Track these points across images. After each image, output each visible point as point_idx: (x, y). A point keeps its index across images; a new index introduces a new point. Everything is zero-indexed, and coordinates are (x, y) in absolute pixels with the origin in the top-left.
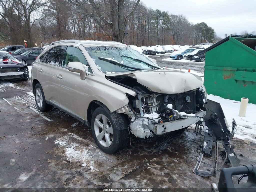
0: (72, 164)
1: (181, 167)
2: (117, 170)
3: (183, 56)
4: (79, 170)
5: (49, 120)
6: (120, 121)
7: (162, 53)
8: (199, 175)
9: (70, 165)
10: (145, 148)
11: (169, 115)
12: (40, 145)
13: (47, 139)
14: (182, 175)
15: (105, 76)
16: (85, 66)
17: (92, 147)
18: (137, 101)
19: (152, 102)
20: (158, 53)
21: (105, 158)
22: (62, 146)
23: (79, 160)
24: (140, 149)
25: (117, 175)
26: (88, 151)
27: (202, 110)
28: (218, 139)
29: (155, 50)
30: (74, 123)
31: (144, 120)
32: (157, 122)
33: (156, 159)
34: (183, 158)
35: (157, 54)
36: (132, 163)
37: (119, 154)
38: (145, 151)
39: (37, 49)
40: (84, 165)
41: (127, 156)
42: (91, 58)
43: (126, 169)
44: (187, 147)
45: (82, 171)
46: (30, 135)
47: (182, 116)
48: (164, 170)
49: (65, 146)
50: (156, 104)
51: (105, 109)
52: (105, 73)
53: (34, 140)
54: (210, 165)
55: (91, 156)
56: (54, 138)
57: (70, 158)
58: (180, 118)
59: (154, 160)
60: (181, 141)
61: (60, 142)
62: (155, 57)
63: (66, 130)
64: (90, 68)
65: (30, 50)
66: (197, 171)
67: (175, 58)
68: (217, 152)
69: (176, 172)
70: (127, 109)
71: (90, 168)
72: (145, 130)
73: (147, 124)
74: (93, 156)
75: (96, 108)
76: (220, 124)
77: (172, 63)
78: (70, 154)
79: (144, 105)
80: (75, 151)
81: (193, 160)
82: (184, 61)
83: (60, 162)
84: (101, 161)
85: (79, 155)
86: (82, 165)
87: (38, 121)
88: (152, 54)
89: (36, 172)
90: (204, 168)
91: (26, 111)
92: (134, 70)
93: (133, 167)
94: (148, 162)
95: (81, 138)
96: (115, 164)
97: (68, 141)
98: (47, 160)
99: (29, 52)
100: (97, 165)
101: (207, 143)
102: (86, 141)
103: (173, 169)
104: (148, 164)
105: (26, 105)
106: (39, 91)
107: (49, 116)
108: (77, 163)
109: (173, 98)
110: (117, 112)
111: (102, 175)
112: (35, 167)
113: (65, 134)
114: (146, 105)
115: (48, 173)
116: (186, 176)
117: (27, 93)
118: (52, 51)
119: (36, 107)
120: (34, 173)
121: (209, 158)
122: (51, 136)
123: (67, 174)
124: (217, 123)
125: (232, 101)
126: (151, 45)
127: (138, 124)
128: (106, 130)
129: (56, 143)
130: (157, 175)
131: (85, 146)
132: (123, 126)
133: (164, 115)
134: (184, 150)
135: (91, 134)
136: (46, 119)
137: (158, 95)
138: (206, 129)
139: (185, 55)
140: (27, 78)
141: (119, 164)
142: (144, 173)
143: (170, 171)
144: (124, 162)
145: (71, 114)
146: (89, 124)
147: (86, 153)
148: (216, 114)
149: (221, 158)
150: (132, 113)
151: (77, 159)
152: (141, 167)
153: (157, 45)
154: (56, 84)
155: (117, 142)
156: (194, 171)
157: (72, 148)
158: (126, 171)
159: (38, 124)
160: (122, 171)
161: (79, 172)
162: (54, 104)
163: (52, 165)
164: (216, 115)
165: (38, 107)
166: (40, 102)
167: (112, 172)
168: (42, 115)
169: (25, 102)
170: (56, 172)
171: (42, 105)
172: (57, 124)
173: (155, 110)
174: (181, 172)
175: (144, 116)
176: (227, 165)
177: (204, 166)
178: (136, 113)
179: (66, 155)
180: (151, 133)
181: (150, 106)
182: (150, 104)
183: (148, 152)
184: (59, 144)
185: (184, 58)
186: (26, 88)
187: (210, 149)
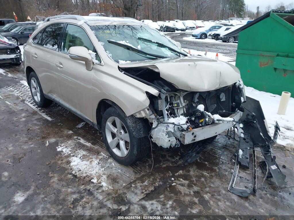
0: (80, 179)
1: (213, 183)
2: (136, 187)
3: (208, 35)
4: (88, 187)
5: (49, 119)
6: (138, 127)
7: (182, 30)
8: (236, 195)
9: (77, 181)
10: (167, 157)
11: (199, 119)
12: (39, 152)
13: (47, 144)
14: (215, 194)
15: (118, 66)
16: (91, 52)
17: (104, 156)
18: (159, 101)
19: (179, 101)
20: (177, 30)
21: (119, 170)
22: (66, 154)
23: (88, 174)
24: (161, 158)
25: (136, 194)
26: (98, 161)
27: (238, 111)
28: (255, 145)
29: (174, 26)
30: (80, 123)
31: (168, 126)
32: (185, 129)
33: (183, 172)
34: (215, 171)
35: (176, 32)
36: (153, 178)
37: (137, 165)
38: (168, 160)
39: (31, 24)
40: (95, 181)
41: (147, 168)
42: (99, 41)
43: (146, 186)
44: (218, 156)
45: (92, 188)
46: (26, 139)
47: (216, 120)
48: (192, 186)
49: (70, 154)
50: (184, 104)
51: (119, 111)
52: (118, 62)
53: (31, 146)
54: (248, 180)
55: (102, 168)
56: (56, 144)
57: (77, 170)
58: (213, 123)
59: (179, 174)
60: (211, 147)
61: (64, 149)
62: (175, 35)
63: (71, 132)
64: (98, 54)
65: (22, 25)
66: (233, 188)
67: (197, 36)
68: (256, 163)
69: (207, 189)
70: (148, 112)
71: (102, 185)
72: (170, 139)
73: (173, 131)
74: (105, 167)
75: (108, 108)
76: (259, 126)
77: (195, 44)
78: (76, 165)
79: (168, 106)
80: (83, 161)
81: (227, 173)
82: (209, 40)
83: (65, 176)
84: (115, 175)
85: (88, 167)
86: (91, 180)
87: (35, 120)
88: (171, 31)
89: (34, 190)
90: (241, 184)
91: (20, 107)
92: (155, 58)
93: (155, 183)
94: (172, 177)
95: (90, 144)
96: (132, 179)
97: (74, 148)
98: (48, 174)
99: (21, 27)
100: (110, 181)
101: (243, 151)
102: (96, 147)
103: (203, 186)
104: (173, 179)
105: (20, 98)
106: (34, 82)
107: (50, 114)
108: (86, 178)
109: (204, 96)
110: (135, 116)
111: (117, 195)
112: (34, 184)
113: (69, 137)
114: (170, 106)
115: (50, 191)
116: (220, 195)
117: (21, 81)
118: (49, 29)
119: (32, 102)
120: (33, 192)
121: (246, 170)
122: (53, 140)
123: (74, 193)
124: (255, 125)
125: (269, 94)
126: (170, 19)
127: (162, 131)
128: (121, 136)
129: (59, 150)
130: (185, 194)
131: (95, 154)
132: (142, 133)
133: (193, 119)
134: (215, 159)
135: (102, 138)
136: (45, 118)
137: (186, 93)
138: (241, 133)
139: (210, 33)
140: (20, 62)
141: (138, 179)
142: (169, 191)
143: (200, 189)
144: (143, 176)
145: (76, 113)
146: (99, 127)
147: (96, 164)
148: (253, 113)
149: (260, 171)
150: (153, 116)
151: (86, 173)
152: (165, 183)
153: (176, 19)
154: (56, 73)
155: (135, 152)
156: (230, 189)
157: (79, 158)
158: (146, 189)
159: (36, 124)
160: (142, 189)
161: (89, 190)
162: (54, 99)
163: (55, 180)
164: (253, 116)
165: (35, 101)
166: (36, 95)
167: (130, 191)
168: (40, 112)
169: (19, 95)
170: (60, 190)
171: (39, 99)
172: (60, 124)
173: (182, 112)
174: (213, 190)
175: (169, 120)
176: (268, 180)
177: (241, 181)
178: (159, 117)
179: (72, 167)
180: (177, 142)
181: (176, 107)
182: (176, 105)
183: (172, 162)
184: (62, 151)
185: (208, 37)
186: (20, 75)
187: (247, 158)
